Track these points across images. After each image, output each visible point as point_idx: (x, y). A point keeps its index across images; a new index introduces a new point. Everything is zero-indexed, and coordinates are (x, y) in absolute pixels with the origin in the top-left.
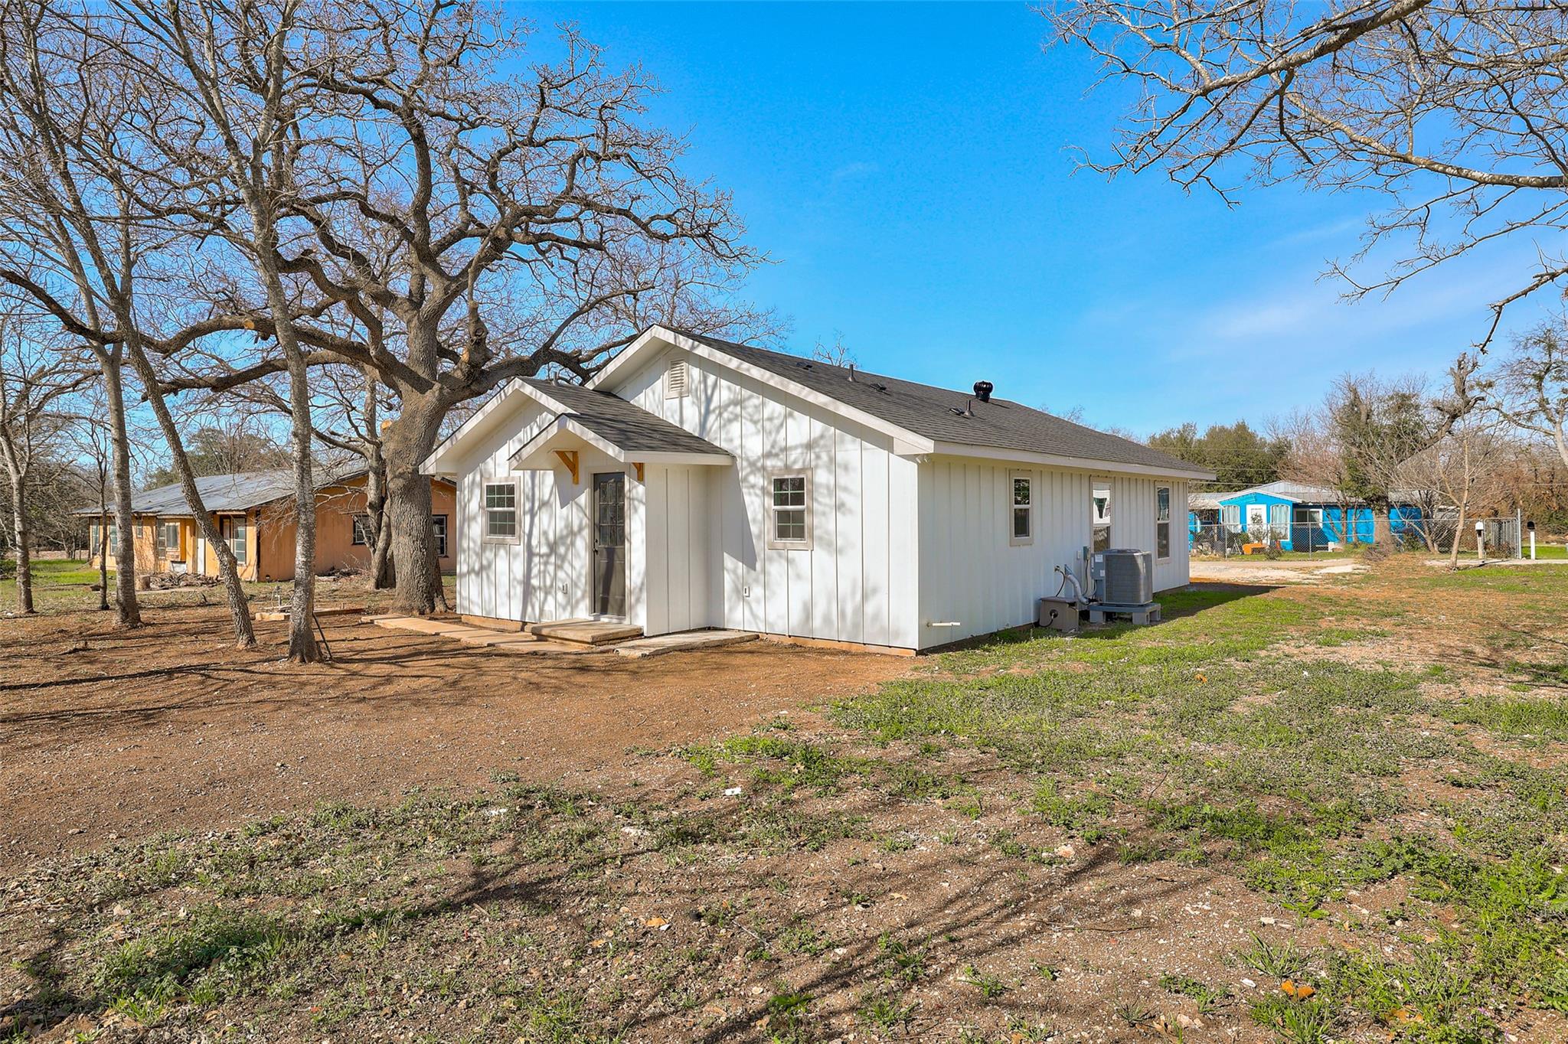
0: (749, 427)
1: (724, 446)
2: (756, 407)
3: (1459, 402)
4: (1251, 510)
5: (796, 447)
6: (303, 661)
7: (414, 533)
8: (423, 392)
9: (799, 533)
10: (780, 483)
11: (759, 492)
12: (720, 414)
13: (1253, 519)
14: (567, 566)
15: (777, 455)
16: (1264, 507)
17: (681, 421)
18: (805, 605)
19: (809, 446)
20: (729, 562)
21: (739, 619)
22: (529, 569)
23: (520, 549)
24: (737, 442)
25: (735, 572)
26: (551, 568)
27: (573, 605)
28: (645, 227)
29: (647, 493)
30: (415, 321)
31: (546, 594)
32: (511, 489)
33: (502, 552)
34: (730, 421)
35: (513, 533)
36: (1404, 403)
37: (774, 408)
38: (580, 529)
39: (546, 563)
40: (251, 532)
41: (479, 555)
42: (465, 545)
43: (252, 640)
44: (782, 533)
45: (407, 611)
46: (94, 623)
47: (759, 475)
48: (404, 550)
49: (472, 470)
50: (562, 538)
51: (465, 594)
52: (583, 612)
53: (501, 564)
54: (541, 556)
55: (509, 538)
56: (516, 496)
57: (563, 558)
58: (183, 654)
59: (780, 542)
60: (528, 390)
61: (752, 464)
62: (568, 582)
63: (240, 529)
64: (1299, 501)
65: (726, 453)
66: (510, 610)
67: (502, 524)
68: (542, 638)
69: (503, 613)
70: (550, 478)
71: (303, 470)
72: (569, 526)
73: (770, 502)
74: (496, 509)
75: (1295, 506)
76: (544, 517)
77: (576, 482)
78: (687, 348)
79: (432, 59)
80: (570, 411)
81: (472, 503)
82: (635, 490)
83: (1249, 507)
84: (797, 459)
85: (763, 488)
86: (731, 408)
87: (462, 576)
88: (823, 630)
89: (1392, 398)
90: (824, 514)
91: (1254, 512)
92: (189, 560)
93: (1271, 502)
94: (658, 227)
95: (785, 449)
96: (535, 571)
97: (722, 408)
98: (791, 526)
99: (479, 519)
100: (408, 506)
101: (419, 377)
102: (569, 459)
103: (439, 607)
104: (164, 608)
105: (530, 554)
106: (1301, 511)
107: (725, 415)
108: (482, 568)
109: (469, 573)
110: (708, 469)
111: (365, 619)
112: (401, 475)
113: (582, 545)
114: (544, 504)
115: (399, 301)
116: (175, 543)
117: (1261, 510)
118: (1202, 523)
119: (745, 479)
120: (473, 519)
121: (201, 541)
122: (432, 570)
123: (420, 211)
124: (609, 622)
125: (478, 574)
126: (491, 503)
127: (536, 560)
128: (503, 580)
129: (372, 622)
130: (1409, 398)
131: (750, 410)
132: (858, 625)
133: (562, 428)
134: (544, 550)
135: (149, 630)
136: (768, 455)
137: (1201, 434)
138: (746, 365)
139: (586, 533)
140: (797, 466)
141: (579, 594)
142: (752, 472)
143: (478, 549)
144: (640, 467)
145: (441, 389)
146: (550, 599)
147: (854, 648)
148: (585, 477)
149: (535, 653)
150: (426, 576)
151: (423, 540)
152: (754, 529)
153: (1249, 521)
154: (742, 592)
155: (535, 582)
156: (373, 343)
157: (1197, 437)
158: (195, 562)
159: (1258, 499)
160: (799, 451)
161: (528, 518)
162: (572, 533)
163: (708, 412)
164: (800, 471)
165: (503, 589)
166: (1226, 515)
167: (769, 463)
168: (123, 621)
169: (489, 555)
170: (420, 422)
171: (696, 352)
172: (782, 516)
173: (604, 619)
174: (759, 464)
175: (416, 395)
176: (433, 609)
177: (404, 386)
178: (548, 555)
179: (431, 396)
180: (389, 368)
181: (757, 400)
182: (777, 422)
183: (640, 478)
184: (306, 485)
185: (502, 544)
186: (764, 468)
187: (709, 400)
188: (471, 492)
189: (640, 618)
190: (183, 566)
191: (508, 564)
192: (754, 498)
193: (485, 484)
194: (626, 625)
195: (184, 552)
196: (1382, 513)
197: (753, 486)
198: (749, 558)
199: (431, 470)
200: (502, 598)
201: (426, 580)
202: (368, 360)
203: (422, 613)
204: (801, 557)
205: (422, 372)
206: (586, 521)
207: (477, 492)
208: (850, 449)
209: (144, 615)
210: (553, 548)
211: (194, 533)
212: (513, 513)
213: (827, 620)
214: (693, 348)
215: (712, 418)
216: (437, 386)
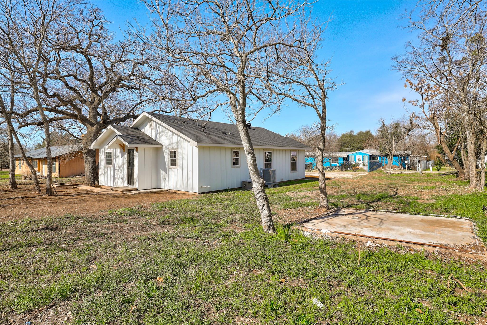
0: (165, 138)
1: (161, 142)
2: (167, 133)
3: (410, 126)
4: (358, 157)
5: (174, 143)
6: (49, 195)
7: (90, 164)
8: (93, 127)
9: (175, 165)
10: (171, 152)
11: (167, 154)
12: (160, 134)
13: (358, 160)
14: (122, 172)
15: (171, 145)
16: (361, 156)
17: (152, 136)
18: (176, 182)
19: (177, 143)
20: (162, 172)
21: (164, 186)
22: (114, 174)
23: (113, 168)
24: (163, 141)
25: (163, 174)
26: (119, 173)
27: (123, 182)
28: (154, 82)
29: (138, 154)
30: (91, 108)
31: (118, 179)
32: (111, 153)
33: (109, 169)
34: (161, 136)
35: (111, 164)
36: (397, 126)
37: (170, 133)
38: (125, 163)
39: (118, 172)
40: (57, 163)
41: (104, 169)
42: (101, 167)
43: (40, 191)
44: (172, 164)
45: (87, 184)
46: (5, 188)
47: (167, 150)
48: (87, 168)
49: (103, 148)
50: (122, 165)
51: (101, 180)
52: (126, 184)
53: (109, 172)
54: (117, 170)
55: (110, 165)
56: (112, 155)
57: (122, 170)
58: (23, 194)
59: (172, 167)
60: (112, 128)
61: (166, 147)
62: (123, 177)
63: (54, 162)
64: (371, 154)
65: (161, 144)
66: (110, 184)
67: (109, 162)
68: (113, 191)
69: (109, 185)
70: (119, 150)
71: (48, 149)
72: (123, 162)
73: (169, 156)
74: (108, 158)
75: (370, 156)
76: (118, 160)
77: (124, 152)
78: (150, 118)
79: (92, 40)
80: (121, 134)
81: (102, 156)
82: (136, 154)
83: (357, 156)
84: (175, 146)
85: (168, 153)
86: (162, 133)
87: (100, 175)
88: (180, 189)
89: (394, 125)
90: (180, 160)
91: (358, 158)
92: (41, 171)
93: (363, 155)
94: (158, 82)
95: (173, 143)
96: (116, 174)
97: (160, 133)
98: (174, 163)
99: (104, 160)
100: (89, 157)
101: (92, 123)
102: (122, 146)
103: (97, 183)
104: (27, 185)
105: (115, 170)
106: (372, 157)
107: (161, 135)
108: (105, 173)
109: (102, 174)
110: (157, 149)
111: (75, 186)
112: (86, 149)
113: (126, 167)
114: (117, 157)
115: (87, 102)
116: (37, 167)
117: (360, 157)
118: (345, 161)
119: (164, 151)
120: (102, 160)
121: (44, 166)
122: (95, 174)
123: (91, 79)
124: (131, 187)
125: (104, 174)
126: (106, 157)
127: (116, 171)
128: (109, 176)
129: (76, 187)
130: (399, 124)
131: (166, 133)
132: (187, 187)
133: (117, 138)
134: (118, 168)
135: (19, 190)
136: (169, 145)
137: (355, 133)
138: (162, 123)
139: (126, 164)
140: (175, 148)
141: (125, 179)
142: (166, 149)
143: (104, 168)
144: (137, 148)
145: (97, 126)
146: (119, 181)
147: (186, 193)
148: (126, 150)
149: (108, 194)
150: (93, 175)
151: (93, 166)
152: (166, 163)
153: (357, 160)
154: (164, 179)
155: (116, 177)
156: (79, 114)
157: (354, 135)
158: (42, 172)
159: (360, 154)
160: (175, 144)
161: (114, 160)
162: (123, 164)
163: (157, 134)
164: (175, 149)
165: (109, 178)
166: (351, 158)
167: (169, 147)
168: (12, 187)
169: (106, 169)
170: (92, 135)
171: (152, 119)
172: (172, 160)
173: (130, 186)
174: (167, 147)
175: (91, 127)
176: (95, 184)
177: (88, 125)
178: (119, 170)
179: (95, 128)
180: (84, 120)
181: (167, 131)
182: (171, 137)
183: (137, 151)
184: (49, 153)
185: (108, 167)
186: (168, 148)
187: (157, 131)
188: (102, 153)
189: (137, 186)
190: (39, 173)
191: (110, 172)
192: (167, 156)
193: (105, 152)
194: (134, 187)
195: (39, 169)
196: (390, 158)
197: (166, 153)
198: (165, 171)
199: (92, 148)
200: (109, 181)
201: (93, 176)
202: (78, 119)
203: (91, 185)
204: (176, 170)
205: (93, 121)
206: (126, 161)
207: (104, 153)
208: (185, 143)
209: (18, 186)
210: (119, 168)
211: (42, 164)
212: (111, 159)
213: (181, 186)
214: (152, 118)
215: (158, 135)
216: (96, 125)
